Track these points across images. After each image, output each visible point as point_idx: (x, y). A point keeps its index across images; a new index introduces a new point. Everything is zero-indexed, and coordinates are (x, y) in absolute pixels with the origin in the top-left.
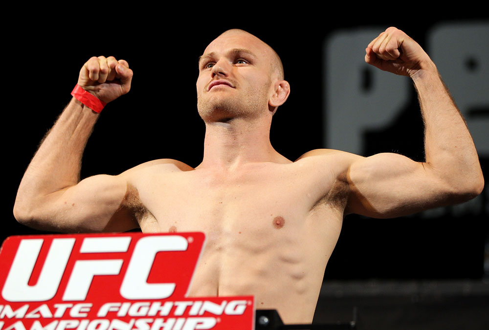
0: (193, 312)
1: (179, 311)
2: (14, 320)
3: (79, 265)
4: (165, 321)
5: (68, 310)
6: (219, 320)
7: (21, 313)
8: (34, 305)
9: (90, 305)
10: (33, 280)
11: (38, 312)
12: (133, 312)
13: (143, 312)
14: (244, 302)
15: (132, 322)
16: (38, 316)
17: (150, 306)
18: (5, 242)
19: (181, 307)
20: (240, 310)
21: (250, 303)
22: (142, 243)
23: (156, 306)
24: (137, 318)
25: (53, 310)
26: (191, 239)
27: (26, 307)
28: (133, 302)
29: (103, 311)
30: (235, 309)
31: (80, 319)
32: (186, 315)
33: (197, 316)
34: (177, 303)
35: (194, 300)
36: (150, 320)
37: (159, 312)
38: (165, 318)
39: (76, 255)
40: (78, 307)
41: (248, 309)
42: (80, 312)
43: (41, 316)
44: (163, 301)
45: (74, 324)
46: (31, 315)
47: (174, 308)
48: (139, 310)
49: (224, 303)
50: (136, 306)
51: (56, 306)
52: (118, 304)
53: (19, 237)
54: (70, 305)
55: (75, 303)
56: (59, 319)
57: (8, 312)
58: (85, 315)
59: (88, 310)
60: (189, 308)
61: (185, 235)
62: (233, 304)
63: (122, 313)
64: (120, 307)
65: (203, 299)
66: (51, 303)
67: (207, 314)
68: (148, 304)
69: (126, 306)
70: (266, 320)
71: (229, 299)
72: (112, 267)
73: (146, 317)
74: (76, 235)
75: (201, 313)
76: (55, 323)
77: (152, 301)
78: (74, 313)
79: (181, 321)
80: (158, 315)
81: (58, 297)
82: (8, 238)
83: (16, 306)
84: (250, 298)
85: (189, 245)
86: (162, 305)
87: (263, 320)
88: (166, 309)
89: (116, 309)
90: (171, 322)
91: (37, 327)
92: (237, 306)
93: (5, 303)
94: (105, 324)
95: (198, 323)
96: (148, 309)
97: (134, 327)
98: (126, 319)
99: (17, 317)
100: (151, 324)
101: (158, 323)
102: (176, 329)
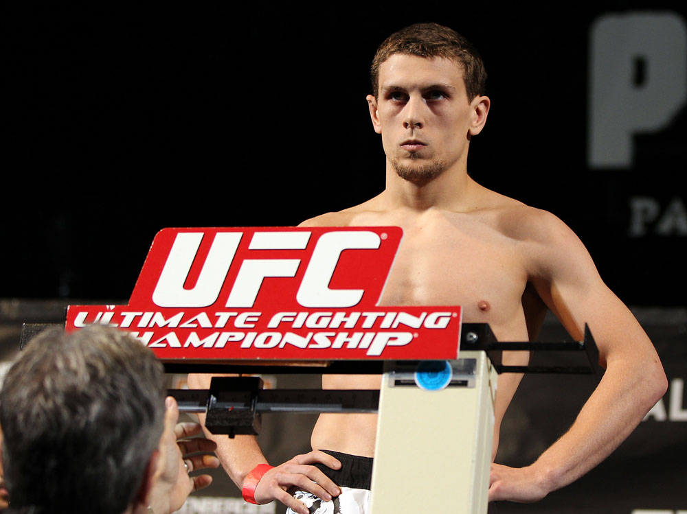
0: (385, 324)
1: (368, 324)
3: (247, 264)
4: (350, 336)
5: (232, 319)
6: (416, 335)
7: (174, 321)
8: (190, 312)
9: (259, 314)
10: (190, 283)
11: (196, 321)
12: (311, 323)
13: (323, 324)
15: (310, 335)
16: (195, 326)
17: (332, 317)
18: (157, 235)
19: (371, 318)
20: (443, 323)
21: (455, 315)
22: (325, 240)
23: (340, 317)
24: (316, 331)
25: (214, 319)
26: (384, 236)
27: (181, 315)
28: (311, 310)
29: (274, 322)
30: (436, 322)
31: (246, 331)
33: (390, 330)
34: (364, 314)
35: (387, 309)
36: (333, 334)
37: (343, 323)
38: (351, 332)
39: (243, 253)
40: (244, 316)
41: (453, 322)
42: (246, 322)
43: (199, 325)
44: (348, 311)
45: (238, 336)
46: (185, 325)
47: (362, 319)
48: (318, 322)
49: (424, 314)
50: (316, 315)
51: (217, 314)
52: (294, 314)
53: (174, 229)
54: (235, 314)
55: (241, 310)
56: (221, 330)
57: (159, 320)
58: (252, 326)
59: (256, 319)
60: (379, 320)
61: (378, 230)
62: (434, 316)
63: (298, 324)
64: (295, 317)
65: (398, 310)
66: (211, 311)
67: (402, 328)
68: (330, 314)
69: (302, 316)
70: (475, 336)
71: (430, 310)
72: (287, 268)
73: (327, 329)
74: (243, 228)
75: (395, 326)
76: (217, 334)
77: (334, 310)
78: (239, 322)
79: (370, 336)
81: (220, 303)
82: (162, 230)
83: (168, 312)
84: (456, 309)
85: (382, 242)
86: (347, 316)
87: (471, 336)
88: (351, 321)
89: (291, 319)
90: (357, 336)
91: (193, 339)
92: (439, 318)
93: (155, 309)
94: (276, 337)
95: (391, 339)
96: (329, 319)
97: (312, 341)
98: (303, 331)
99: (169, 326)
100: (332, 339)
101: (342, 337)
102: (364, 345)
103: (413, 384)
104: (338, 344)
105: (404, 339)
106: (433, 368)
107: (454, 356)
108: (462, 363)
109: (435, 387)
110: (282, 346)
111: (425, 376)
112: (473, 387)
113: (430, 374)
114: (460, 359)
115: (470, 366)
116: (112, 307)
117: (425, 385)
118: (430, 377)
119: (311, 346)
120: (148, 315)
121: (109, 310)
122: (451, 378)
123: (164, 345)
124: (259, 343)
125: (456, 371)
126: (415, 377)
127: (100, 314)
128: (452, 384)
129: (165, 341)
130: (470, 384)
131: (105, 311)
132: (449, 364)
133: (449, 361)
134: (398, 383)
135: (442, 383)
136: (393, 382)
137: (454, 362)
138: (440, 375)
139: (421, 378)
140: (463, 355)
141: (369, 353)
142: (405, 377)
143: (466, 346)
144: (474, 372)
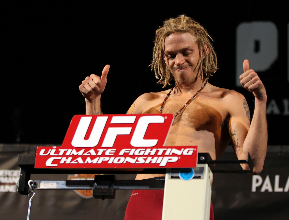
0: (167, 153)
1: (160, 153)
2: (77, 156)
3: (110, 129)
4: (152, 158)
5: (104, 152)
6: (180, 158)
7: (81, 153)
8: (87, 149)
9: (115, 150)
10: (87, 137)
11: (89, 153)
12: (137, 153)
13: (142, 153)
14: (193, 149)
15: (136, 158)
16: (89, 155)
18: (73, 118)
19: (161, 151)
20: (191, 153)
21: (195, 149)
22: (142, 119)
23: (148, 151)
24: (139, 156)
25: (97, 152)
27: (83, 150)
28: (137, 148)
29: (122, 153)
30: (188, 152)
31: (110, 156)
32: (163, 155)
33: (169, 156)
34: (158, 149)
35: (168, 147)
36: (145, 158)
37: (150, 153)
38: (153, 157)
40: (109, 151)
41: (195, 152)
42: (110, 153)
43: (91, 154)
44: (152, 148)
45: (107, 159)
46: (85, 154)
47: (157, 152)
48: (139, 153)
49: (183, 149)
50: (138, 150)
51: (98, 150)
52: (130, 149)
53: (80, 115)
54: (105, 150)
55: (108, 148)
56: (100, 156)
57: (74, 152)
58: (112, 154)
59: (114, 152)
60: (164, 152)
61: (163, 115)
62: (187, 150)
63: (131, 154)
64: (130, 151)
65: (172, 147)
66: (96, 148)
67: (174, 155)
68: (144, 149)
69: (133, 150)
70: (203, 158)
71: (185, 148)
72: (127, 131)
73: (143, 156)
74: (108, 115)
75: (171, 154)
76: (98, 158)
77: (146, 148)
78: (107, 153)
79: (161, 158)
80: (149, 155)
81: (99, 145)
82: (75, 116)
83: (78, 149)
84: (196, 147)
85: (165, 120)
86: (151, 150)
87: (202, 158)
88: (153, 152)
89: (128, 152)
90: (156, 158)
91: (89, 160)
92: (189, 151)
93: (73, 148)
94: (122, 159)
95: (169, 159)
96: (144, 152)
97: (137, 161)
98: (133, 156)
99: (79, 155)
100: (145, 160)
101: (149, 159)
102: (158, 162)
103: (178, 178)
104: (148, 162)
105: (175, 159)
106: (186, 171)
107: (195, 166)
108: (198, 169)
109: (188, 179)
110: (125, 162)
111: (183, 174)
112: (203, 179)
113: (185, 173)
114: (198, 168)
115: (202, 170)
116: (55, 147)
117: (184, 178)
118: (185, 175)
119: (137, 163)
120: (70, 150)
121: (54, 149)
122: (194, 175)
123: (76, 163)
124: (116, 162)
125: (196, 172)
126: (179, 175)
127: (50, 150)
128: (195, 178)
129: (77, 161)
130: (202, 177)
131: (52, 149)
132: (193, 170)
133: (193, 168)
134: (172, 177)
135: (190, 177)
136: (170, 177)
137: (195, 169)
138: (189, 174)
139: (182, 175)
140: (198, 166)
141: (161, 165)
142: (175, 175)
143: (200, 162)
144: (204, 173)
